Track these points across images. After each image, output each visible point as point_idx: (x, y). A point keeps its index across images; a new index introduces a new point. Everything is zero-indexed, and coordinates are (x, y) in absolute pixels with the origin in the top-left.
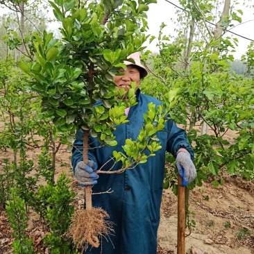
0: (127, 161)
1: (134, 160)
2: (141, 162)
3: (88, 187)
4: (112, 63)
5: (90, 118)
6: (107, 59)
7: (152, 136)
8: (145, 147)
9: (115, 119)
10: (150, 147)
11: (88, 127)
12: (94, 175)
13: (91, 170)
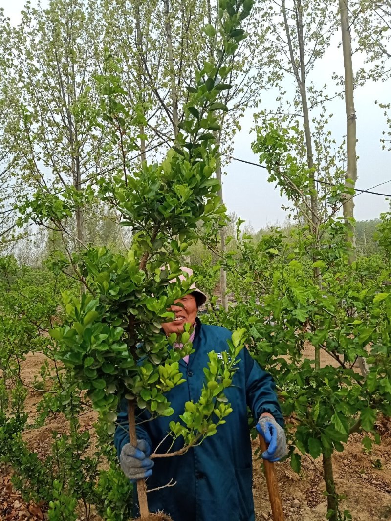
0: (189, 436)
1: (199, 433)
2: (210, 434)
3: (141, 482)
4: (157, 312)
5: (135, 381)
6: (150, 309)
7: (218, 396)
8: (210, 412)
9: (167, 381)
10: (217, 411)
11: (133, 395)
12: (147, 462)
13: (142, 455)
